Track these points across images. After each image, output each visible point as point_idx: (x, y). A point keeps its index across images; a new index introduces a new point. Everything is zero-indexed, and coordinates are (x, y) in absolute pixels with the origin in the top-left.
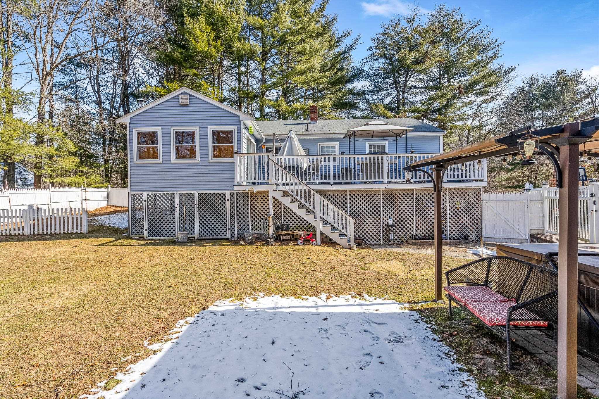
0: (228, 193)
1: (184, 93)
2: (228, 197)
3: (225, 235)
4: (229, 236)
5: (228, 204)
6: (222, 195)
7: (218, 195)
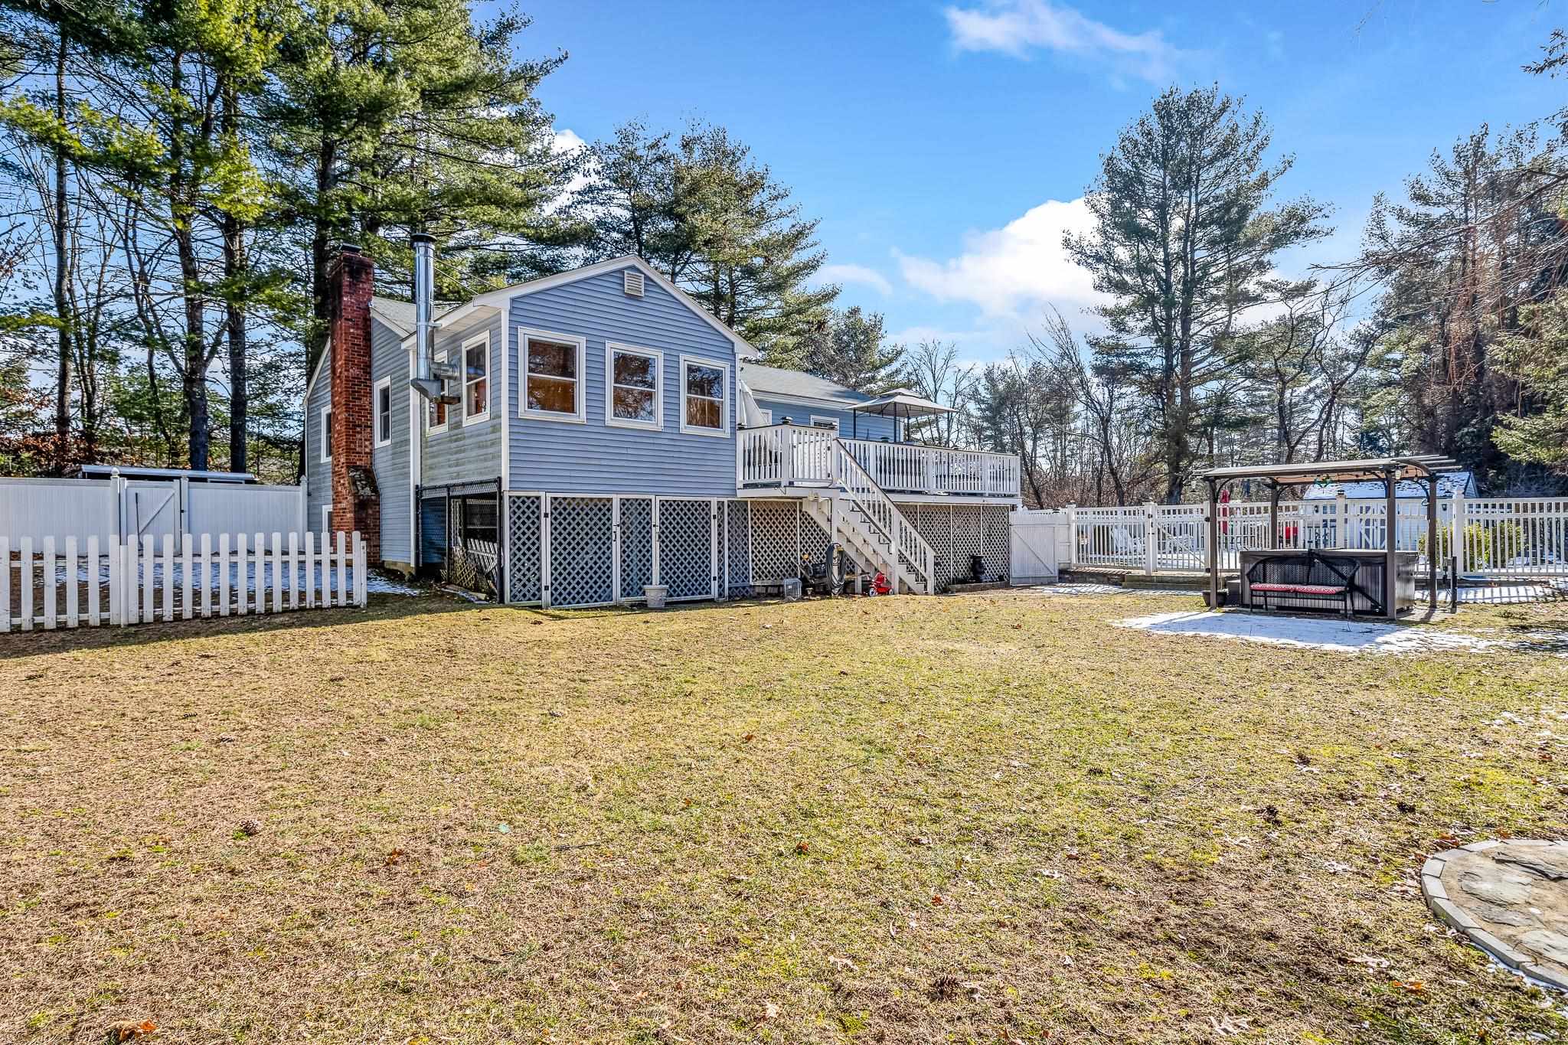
0: (714, 501)
1: (633, 268)
2: (714, 511)
3: (707, 593)
4: (714, 592)
5: (714, 523)
6: (703, 505)
7: (689, 505)
